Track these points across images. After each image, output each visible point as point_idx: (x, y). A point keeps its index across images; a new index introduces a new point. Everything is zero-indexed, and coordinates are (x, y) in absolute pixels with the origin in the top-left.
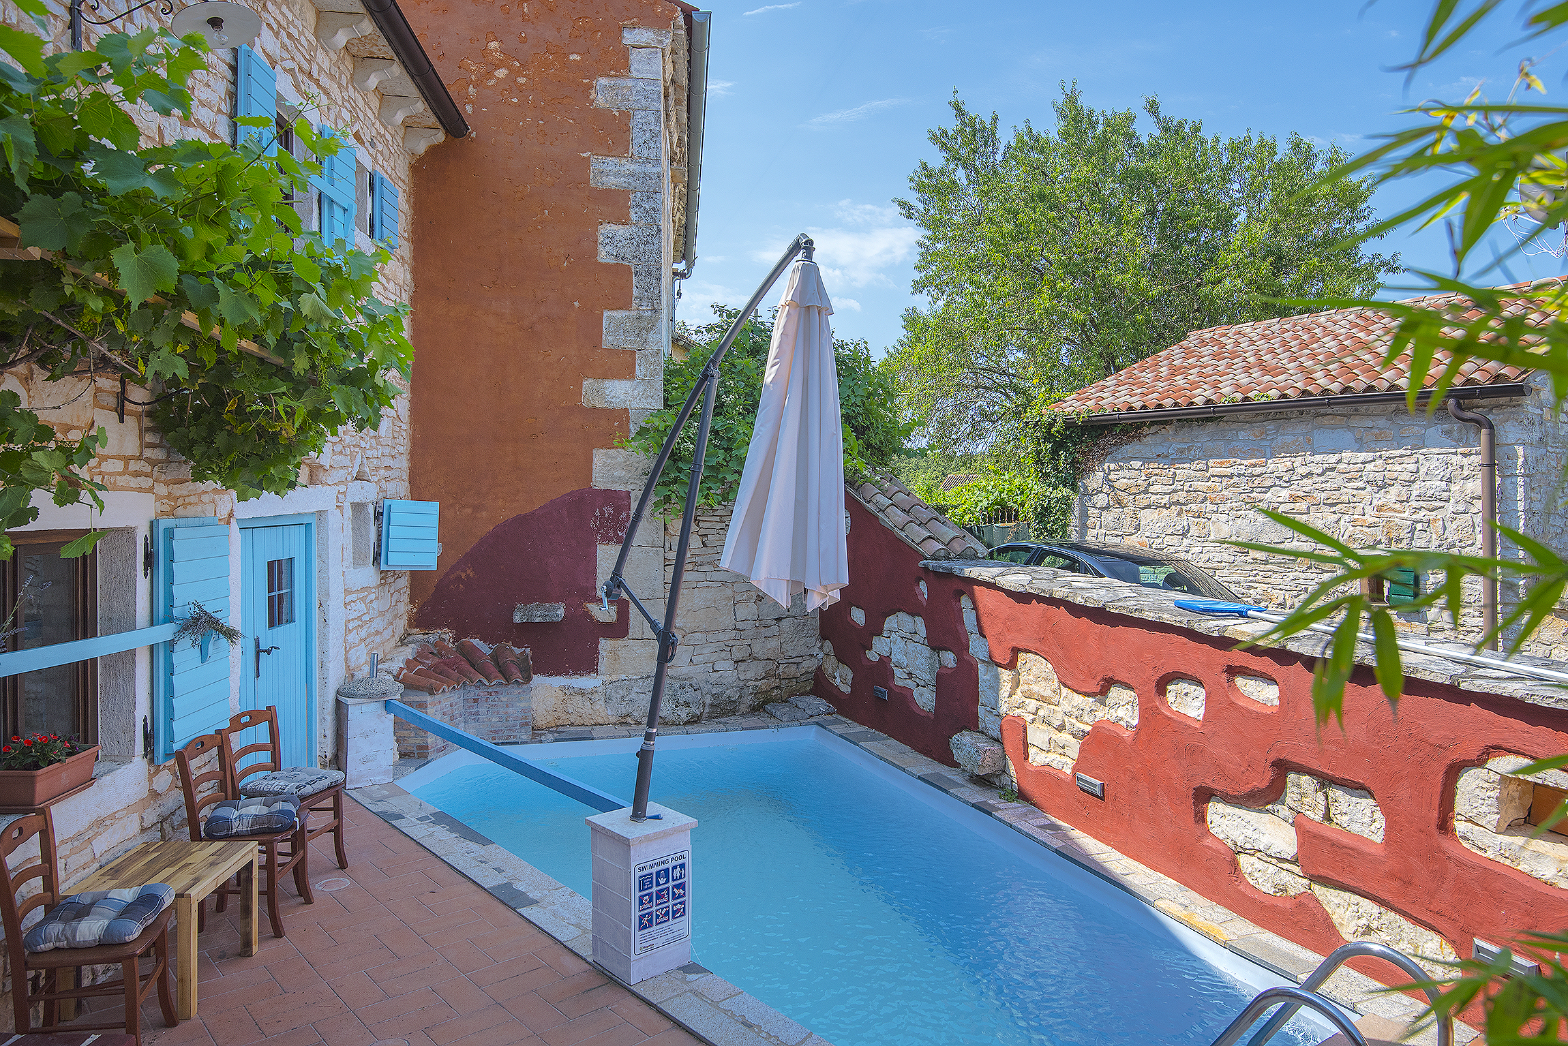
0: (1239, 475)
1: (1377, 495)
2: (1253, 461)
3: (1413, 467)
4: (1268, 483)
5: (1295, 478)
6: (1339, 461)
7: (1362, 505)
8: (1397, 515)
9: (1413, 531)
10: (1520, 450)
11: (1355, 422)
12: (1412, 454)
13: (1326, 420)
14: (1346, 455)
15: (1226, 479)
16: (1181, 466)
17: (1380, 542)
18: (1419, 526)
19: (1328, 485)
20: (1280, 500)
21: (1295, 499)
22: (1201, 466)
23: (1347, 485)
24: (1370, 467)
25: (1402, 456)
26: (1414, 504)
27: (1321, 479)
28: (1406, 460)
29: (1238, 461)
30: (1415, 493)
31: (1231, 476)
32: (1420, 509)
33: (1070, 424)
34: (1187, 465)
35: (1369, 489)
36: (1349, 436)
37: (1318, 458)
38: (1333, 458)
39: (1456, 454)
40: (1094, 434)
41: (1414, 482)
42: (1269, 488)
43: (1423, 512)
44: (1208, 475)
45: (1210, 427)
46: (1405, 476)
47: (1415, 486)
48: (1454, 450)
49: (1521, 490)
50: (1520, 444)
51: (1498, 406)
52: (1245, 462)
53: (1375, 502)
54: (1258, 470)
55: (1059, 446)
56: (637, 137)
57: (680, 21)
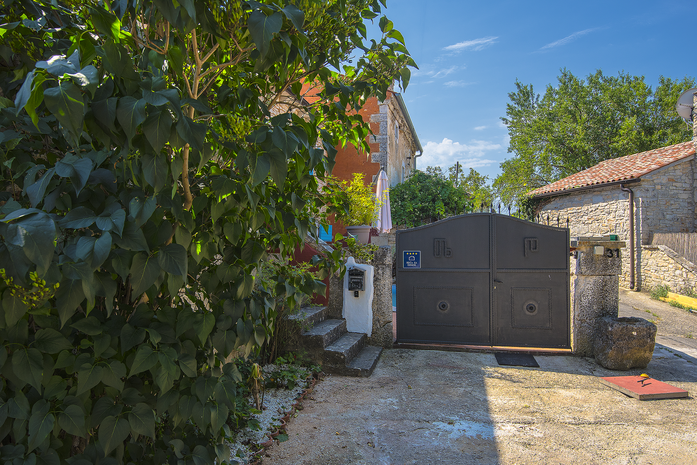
0: (575, 213)
1: (608, 216)
2: (578, 208)
3: (616, 207)
4: (582, 215)
5: (588, 212)
6: (599, 206)
7: (604, 220)
8: (612, 222)
9: (616, 227)
10: (640, 199)
11: (603, 193)
12: (616, 203)
13: (595, 193)
14: (600, 204)
15: (572, 214)
16: (561, 211)
17: (608, 231)
18: (618, 225)
19: (596, 214)
20: (585, 220)
21: (589, 219)
22: (566, 210)
23: (601, 213)
24: (606, 207)
25: (613, 203)
26: (617, 218)
27: (595, 212)
28: (614, 204)
29: (575, 208)
30: (617, 215)
31: (573, 213)
32: (618, 220)
33: (529, 199)
34: (562, 210)
35: (606, 214)
36: (601, 198)
37: (594, 205)
38: (597, 205)
39: (626, 201)
40: (537, 202)
41: (616, 211)
42: (582, 216)
43: (619, 220)
44: (567, 213)
45: (568, 197)
46: (614, 210)
47: (617, 213)
48: (625, 200)
49: (641, 211)
50: (641, 197)
51: (636, 186)
52: (576, 208)
53: (608, 219)
54: (579, 211)
55: (528, 207)
56: (381, 129)
57: (392, 96)
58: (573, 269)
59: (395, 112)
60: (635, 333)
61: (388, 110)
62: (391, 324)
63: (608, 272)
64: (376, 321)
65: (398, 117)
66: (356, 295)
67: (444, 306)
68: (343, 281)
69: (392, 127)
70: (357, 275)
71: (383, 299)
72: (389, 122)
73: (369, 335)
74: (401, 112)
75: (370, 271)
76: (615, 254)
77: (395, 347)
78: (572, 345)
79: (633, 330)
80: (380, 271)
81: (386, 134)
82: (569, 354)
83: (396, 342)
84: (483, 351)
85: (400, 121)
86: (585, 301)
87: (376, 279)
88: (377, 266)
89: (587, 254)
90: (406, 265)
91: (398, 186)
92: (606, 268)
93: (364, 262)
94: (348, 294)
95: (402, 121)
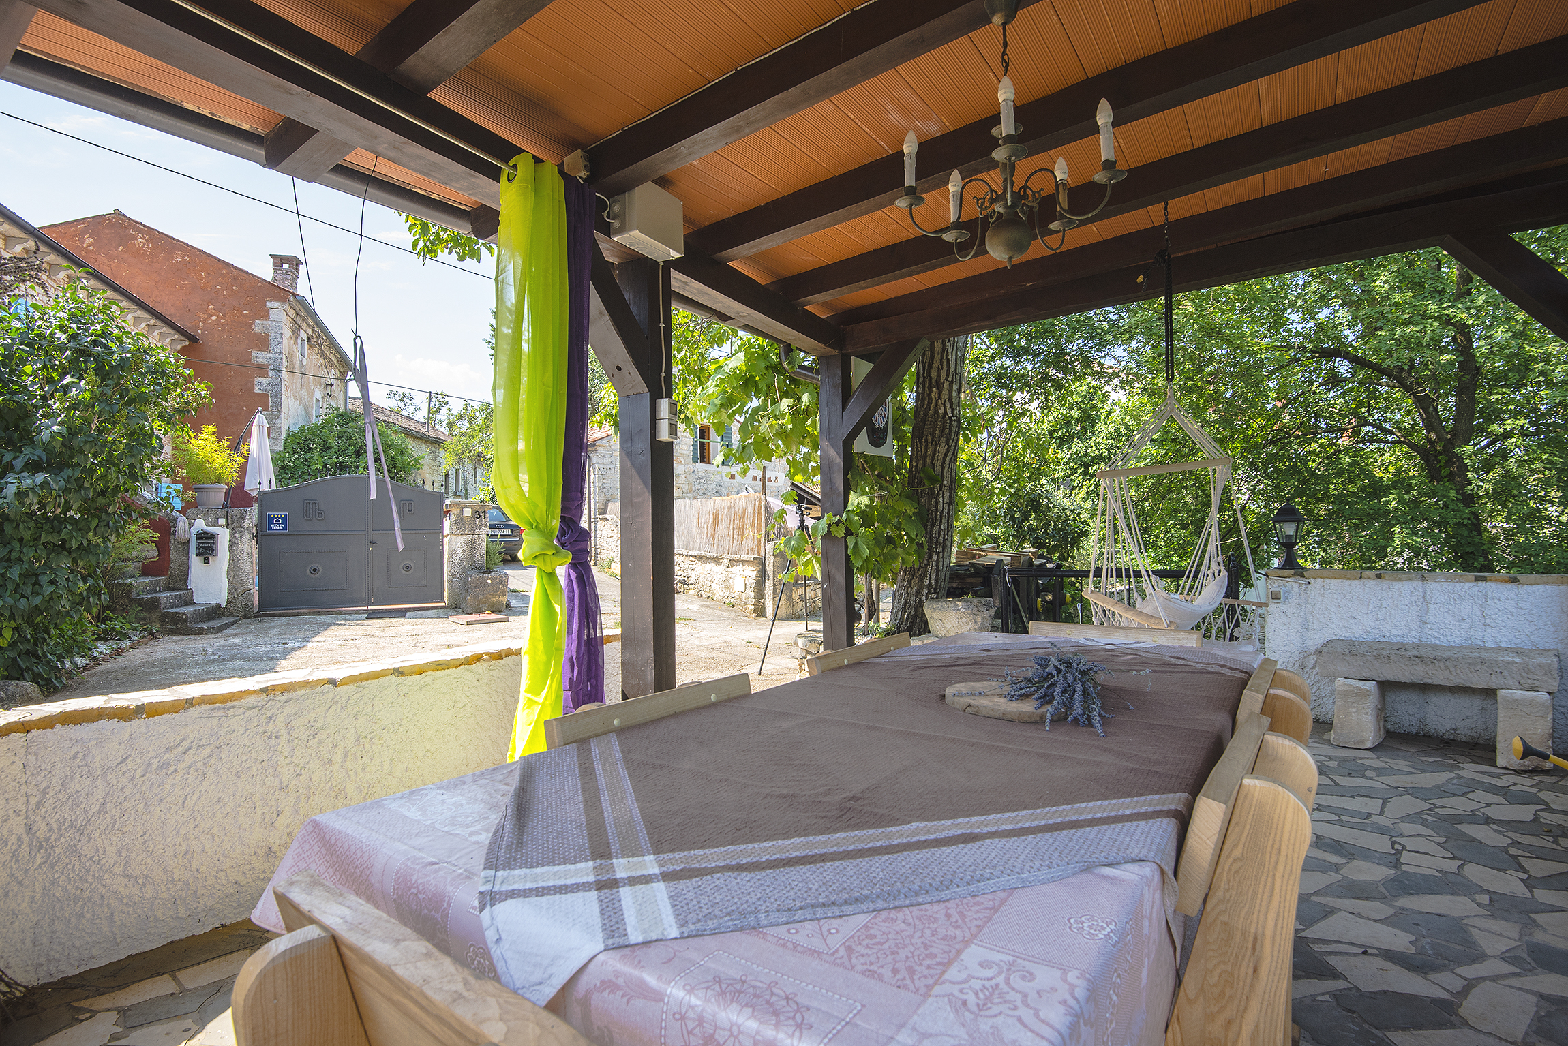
51: (592, 451)
56: (272, 344)
57: (292, 299)
58: (446, 530)
59: (298, 320)
60: (489, 581)
61: (285, 316)
62: (252, 592)
63: (476, 532)
64: (231, 590)
65: (304, 326)
66: (206, 561)
67: (315, 570)
68: (188, 547)
69: (292, 342)
70: (207, 538)
71: (241, 565)
72: (287, 333)
73: (224, 605)
74: (309, 320)
75: (224, 535)
76: (483, 515)
77: (255, 617)
78: (446, 599)
79: (488, 578)
80: (237, 535)
81: (281, 353)
82: (442, 607)
83: (258, 612)
84: (357, 612)
85: (310, 332)
86: (456, 559)
87: (232, 544)
88: (233, 529)
89: (458, 516)
90: (270, 528)
91: (302, 429)
92: (474, 528)
93: (216, 525)
94: (195, 561)
95: (313, 331)
